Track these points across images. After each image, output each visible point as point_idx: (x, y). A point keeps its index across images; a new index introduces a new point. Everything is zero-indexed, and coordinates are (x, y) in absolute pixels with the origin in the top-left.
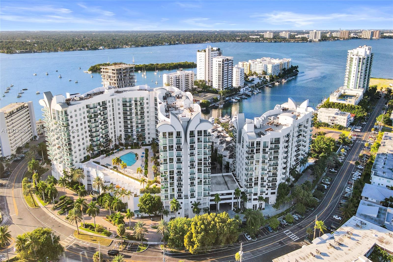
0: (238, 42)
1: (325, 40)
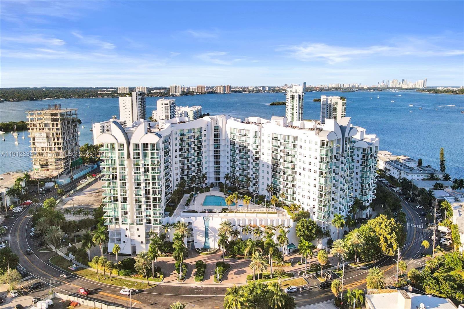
0: (89, 98)
1: (186, 94)
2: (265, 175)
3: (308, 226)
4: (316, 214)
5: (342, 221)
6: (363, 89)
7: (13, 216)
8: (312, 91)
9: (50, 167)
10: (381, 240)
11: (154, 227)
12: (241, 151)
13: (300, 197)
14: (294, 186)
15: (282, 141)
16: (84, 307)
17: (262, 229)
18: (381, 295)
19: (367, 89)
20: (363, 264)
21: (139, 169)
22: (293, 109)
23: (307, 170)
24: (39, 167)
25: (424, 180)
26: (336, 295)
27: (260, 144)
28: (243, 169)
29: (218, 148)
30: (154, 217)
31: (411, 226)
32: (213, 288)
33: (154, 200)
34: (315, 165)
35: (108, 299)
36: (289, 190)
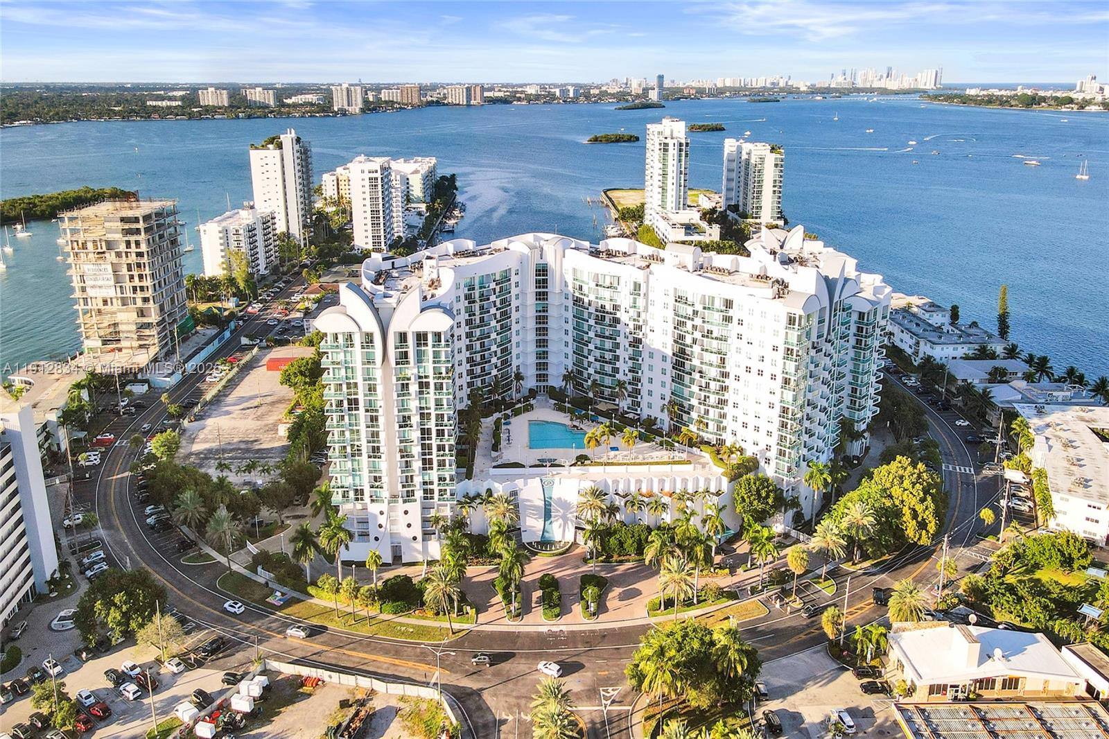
0: (129, 121)
1: (374, 109)
2: (657, 375)
3: (758, 491)
4: (773, 463)
5: (825, 476)
6: (797, 91)
7: (87, 476)
8: (679, 99)
9: (123, 344)
10: (904, 515)
11: (439, 505)
12: (600, 320)
13: (737, 427)
14: (722, 402)
15: (699, 307)
16: (334, 687)
17: (666, 500)
18: (918, 633)
19: (807, 93)
20: (867, 564)
21: (405, 387)
22: (664, 175)
23: (754, 371)
24: (99, 343)
25: (967, 358)
26: (831, 637)
27: (646, 309)
28: (602, 360)
29: (544, 311)
30: (439, 485)
31: (951, 469)
32: (584, 632)
33: (439, 450)
34: (774, 363)
35: (378, 668)
36: (711, 410)
